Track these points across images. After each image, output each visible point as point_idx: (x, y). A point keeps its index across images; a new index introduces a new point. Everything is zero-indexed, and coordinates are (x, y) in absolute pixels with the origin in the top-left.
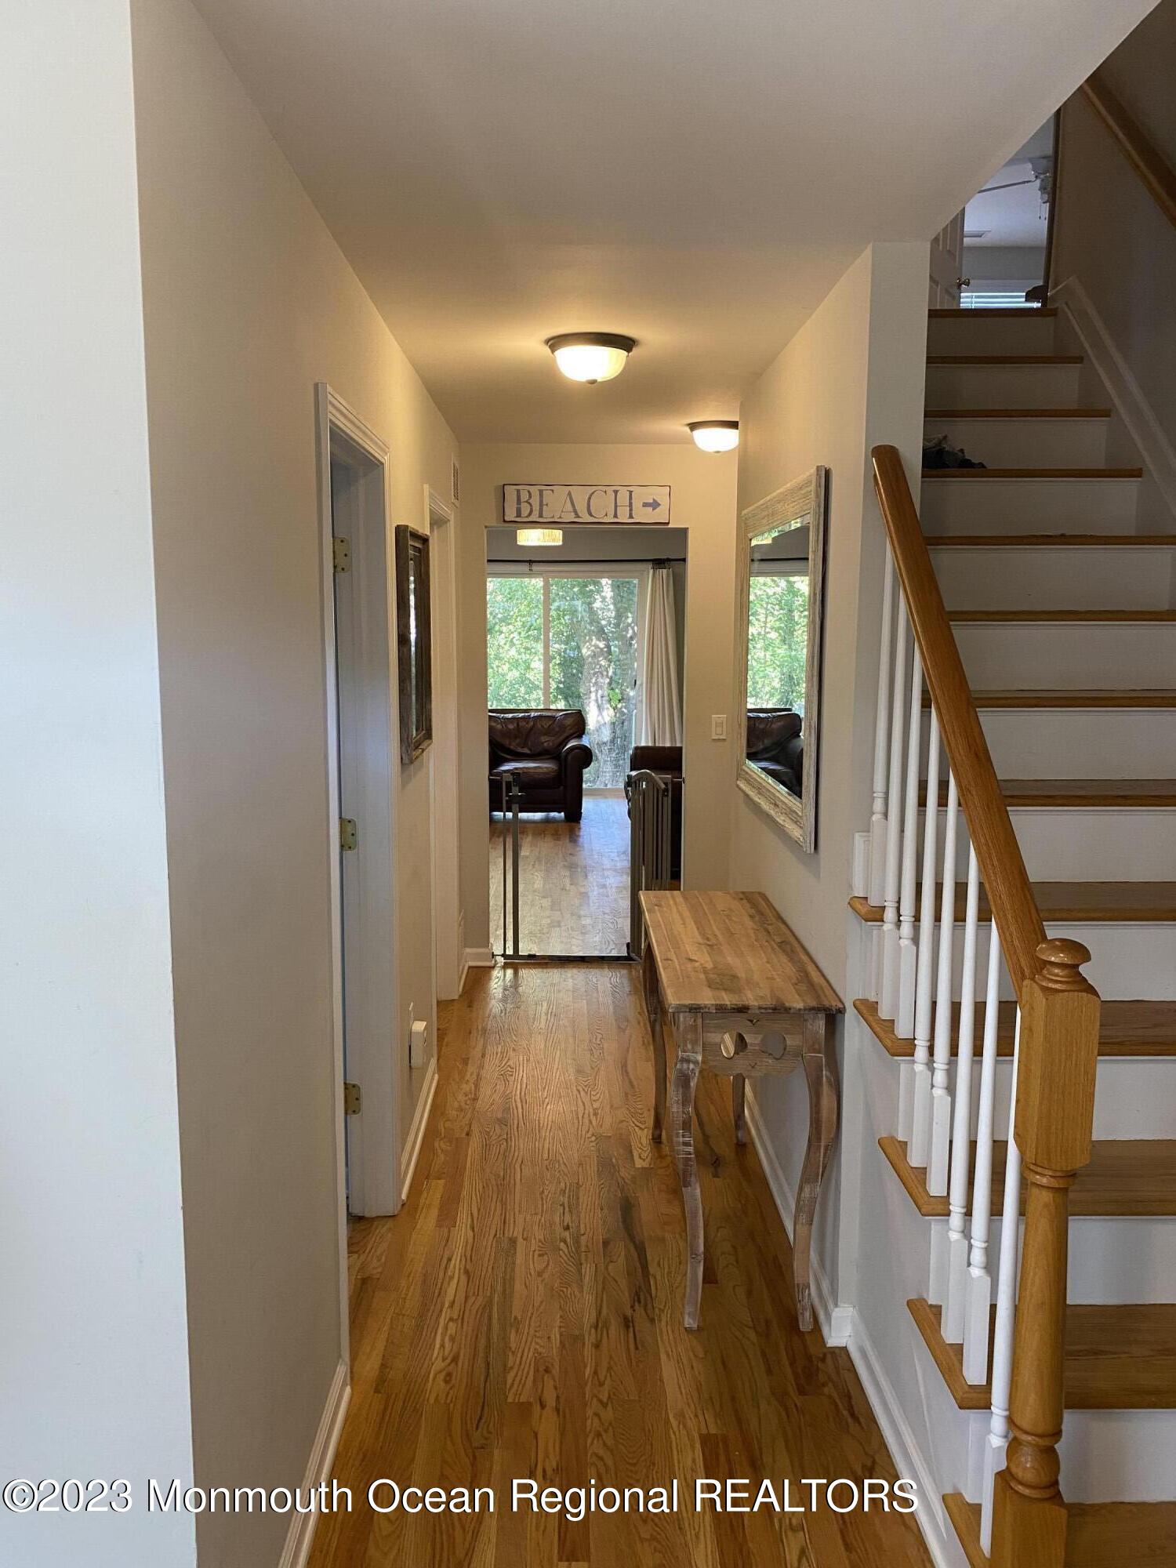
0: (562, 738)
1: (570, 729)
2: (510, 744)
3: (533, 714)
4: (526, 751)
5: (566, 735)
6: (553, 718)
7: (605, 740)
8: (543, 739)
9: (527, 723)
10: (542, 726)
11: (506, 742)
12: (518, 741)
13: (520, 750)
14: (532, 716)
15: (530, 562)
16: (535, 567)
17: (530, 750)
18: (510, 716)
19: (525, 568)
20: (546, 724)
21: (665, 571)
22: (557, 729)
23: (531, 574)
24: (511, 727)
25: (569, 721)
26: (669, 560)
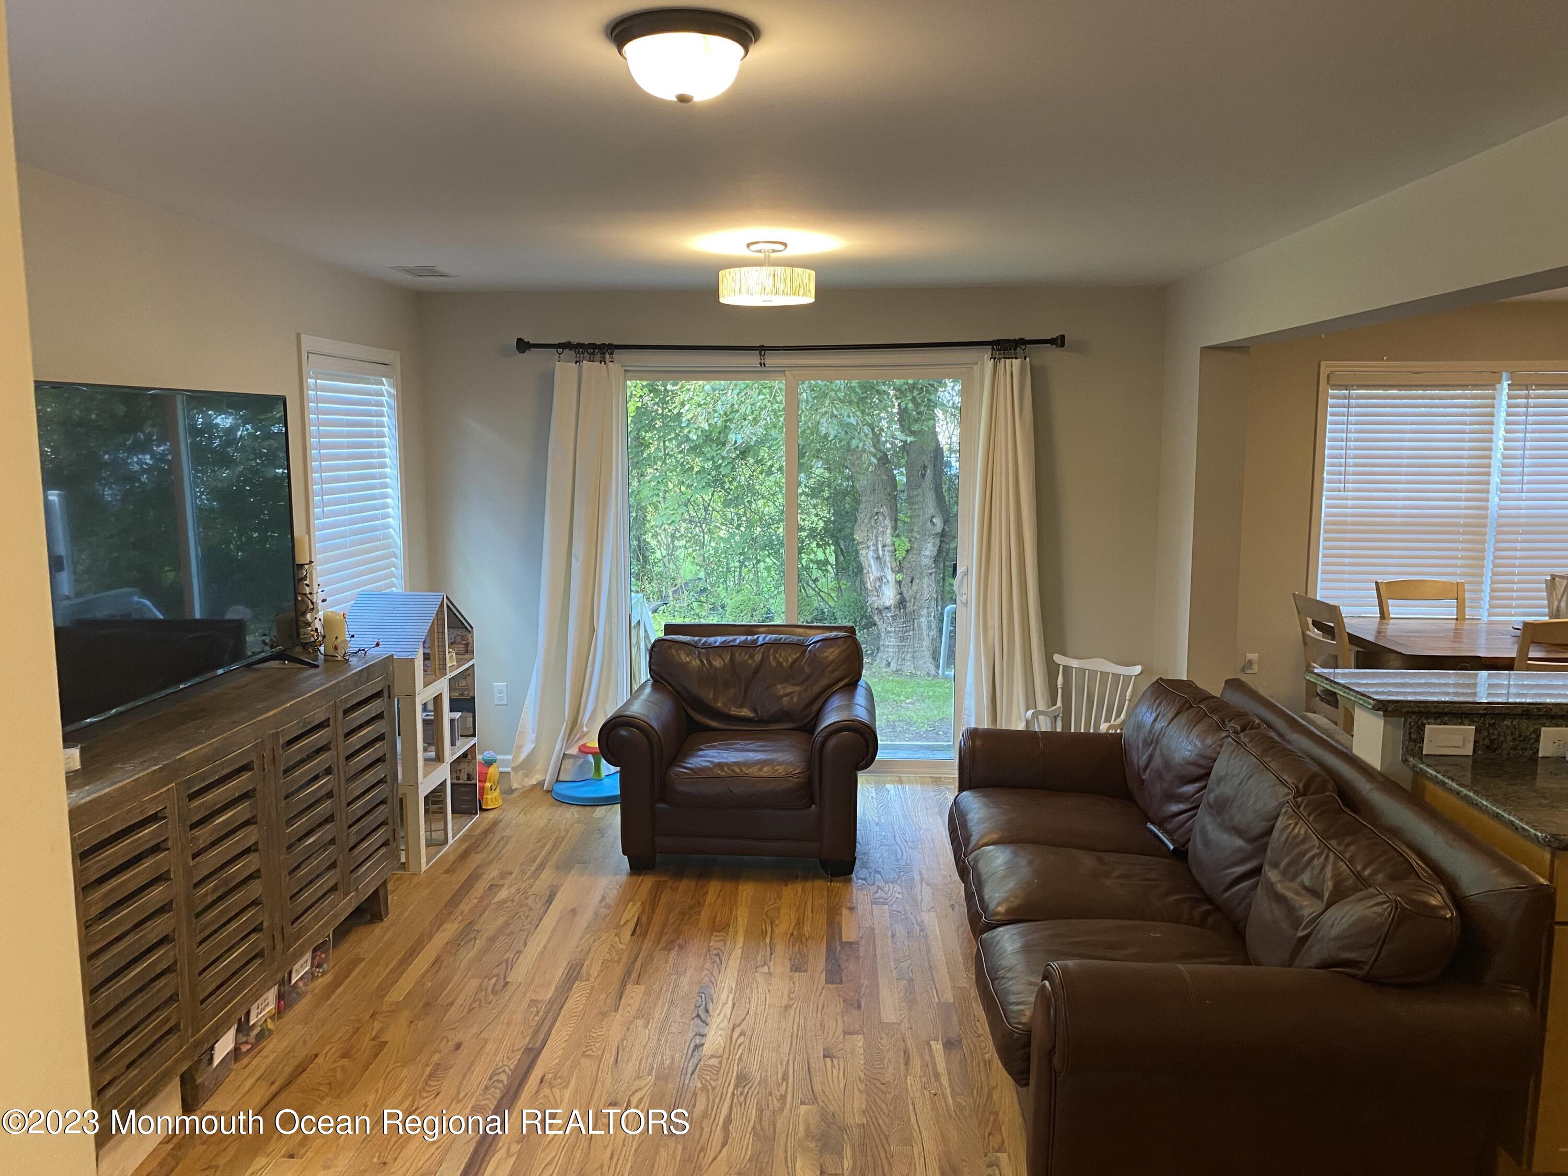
0: (817, 689)
1: (833, 671)
2: (716, 699)
3: (761, 639)
4: (746, 712)
5: (824, 682)
6: (799, 646)
7: (888, 604)
8: (780, 689)
9: (751, 657)
10: (778, 663)
11: (708, 695)
12: (732, 692)
13: (734, 711)
14: (760, 642)
15: (762, 350)
16: (772, 360)
17: (755, 710)
18: (719, 640)
19: (752, 360)
20: (787, 658)
21: (1016, 363)
22: (807, 670)
23: (763, 371)
24: (717, 663)
25: (832, 653)
26: (1023, 342)
